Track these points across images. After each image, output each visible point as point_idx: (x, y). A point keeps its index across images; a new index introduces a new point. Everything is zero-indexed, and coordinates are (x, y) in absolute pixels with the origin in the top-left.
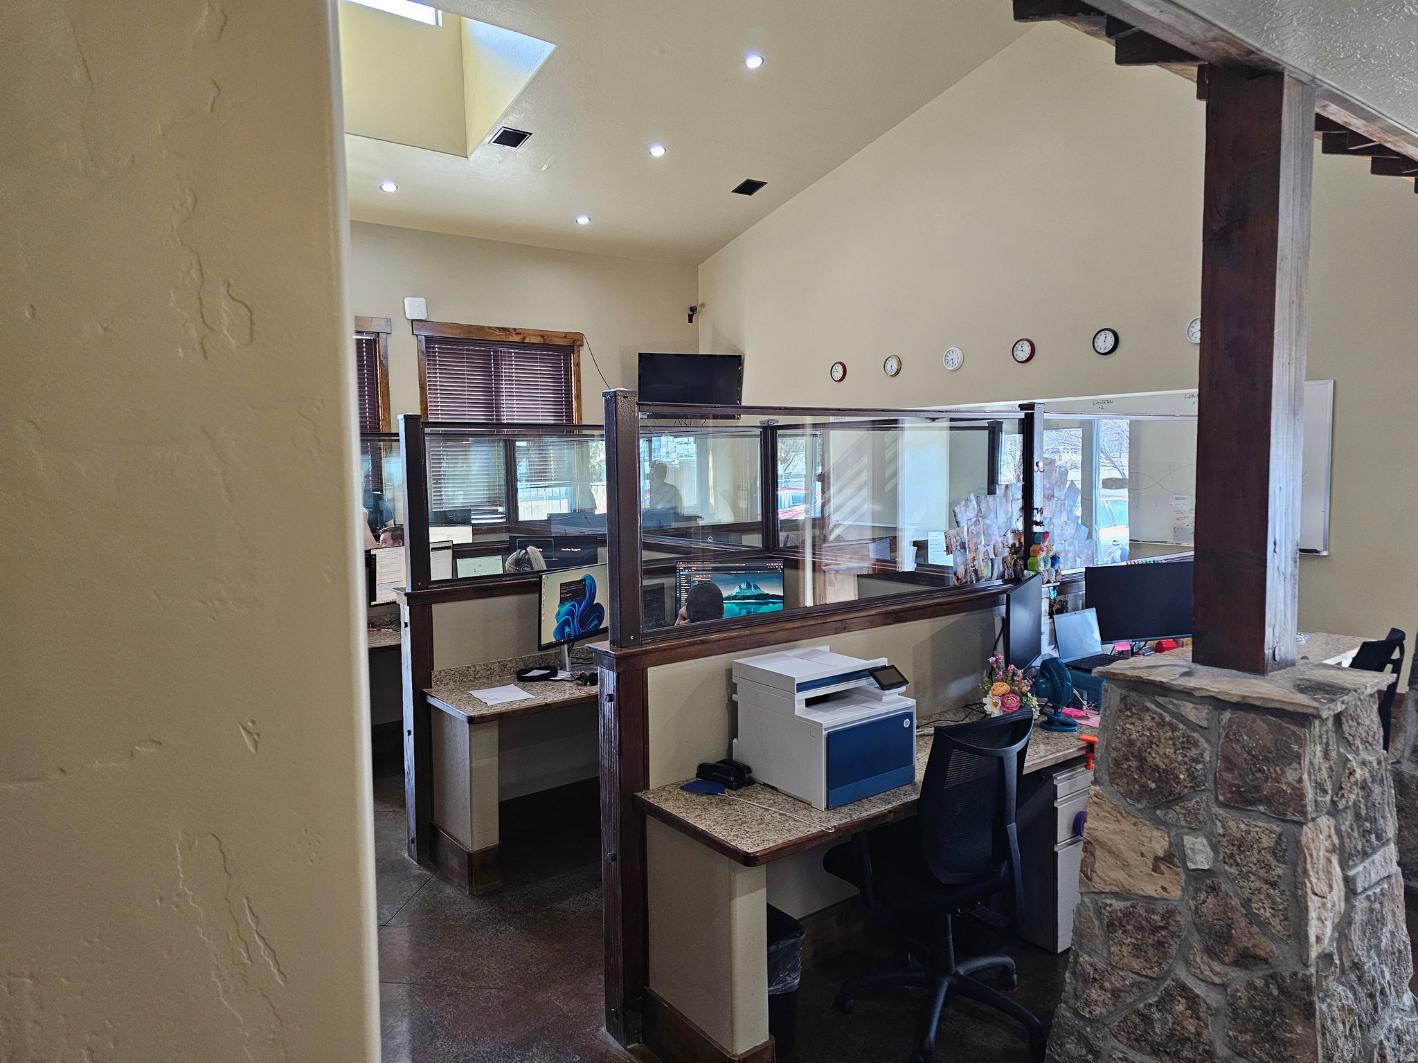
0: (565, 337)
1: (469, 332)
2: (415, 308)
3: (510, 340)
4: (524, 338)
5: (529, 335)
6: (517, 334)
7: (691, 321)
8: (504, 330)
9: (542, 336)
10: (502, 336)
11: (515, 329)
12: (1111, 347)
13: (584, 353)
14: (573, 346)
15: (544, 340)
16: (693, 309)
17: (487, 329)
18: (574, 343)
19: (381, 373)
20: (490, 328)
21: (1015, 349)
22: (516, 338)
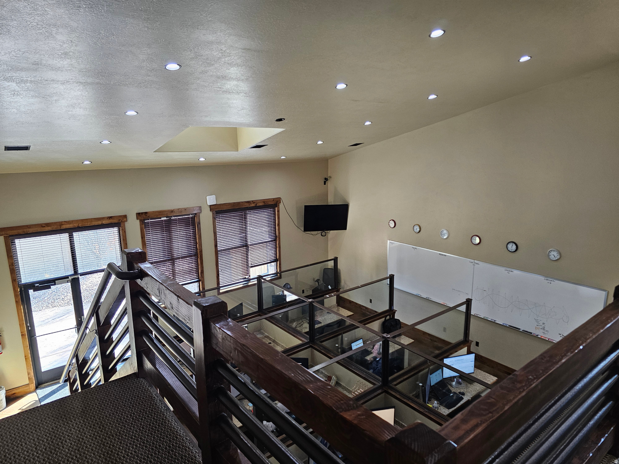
0: (273, 201)
1: (234, 206)
2: (211, 200)
3: (251, 206)
4: (256, 204)
5: (259, 203)
6: (254, 203)
7: (325, 184)
8: (248, 202)
9: (264, 202)
10: (247, 205)
11: (252, 201)
12: (515, 249)
13: (281, 206)
14: (277, 204)
15: (265, 204)
16: (326, 179)
17: (241, 203)
18: (277, 202)
19: (198, 230)
20: (242, 202)
21: (472, 238)
22: (253, 205)
